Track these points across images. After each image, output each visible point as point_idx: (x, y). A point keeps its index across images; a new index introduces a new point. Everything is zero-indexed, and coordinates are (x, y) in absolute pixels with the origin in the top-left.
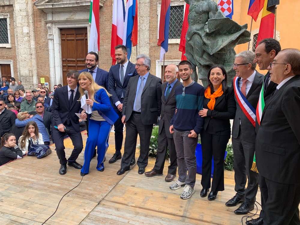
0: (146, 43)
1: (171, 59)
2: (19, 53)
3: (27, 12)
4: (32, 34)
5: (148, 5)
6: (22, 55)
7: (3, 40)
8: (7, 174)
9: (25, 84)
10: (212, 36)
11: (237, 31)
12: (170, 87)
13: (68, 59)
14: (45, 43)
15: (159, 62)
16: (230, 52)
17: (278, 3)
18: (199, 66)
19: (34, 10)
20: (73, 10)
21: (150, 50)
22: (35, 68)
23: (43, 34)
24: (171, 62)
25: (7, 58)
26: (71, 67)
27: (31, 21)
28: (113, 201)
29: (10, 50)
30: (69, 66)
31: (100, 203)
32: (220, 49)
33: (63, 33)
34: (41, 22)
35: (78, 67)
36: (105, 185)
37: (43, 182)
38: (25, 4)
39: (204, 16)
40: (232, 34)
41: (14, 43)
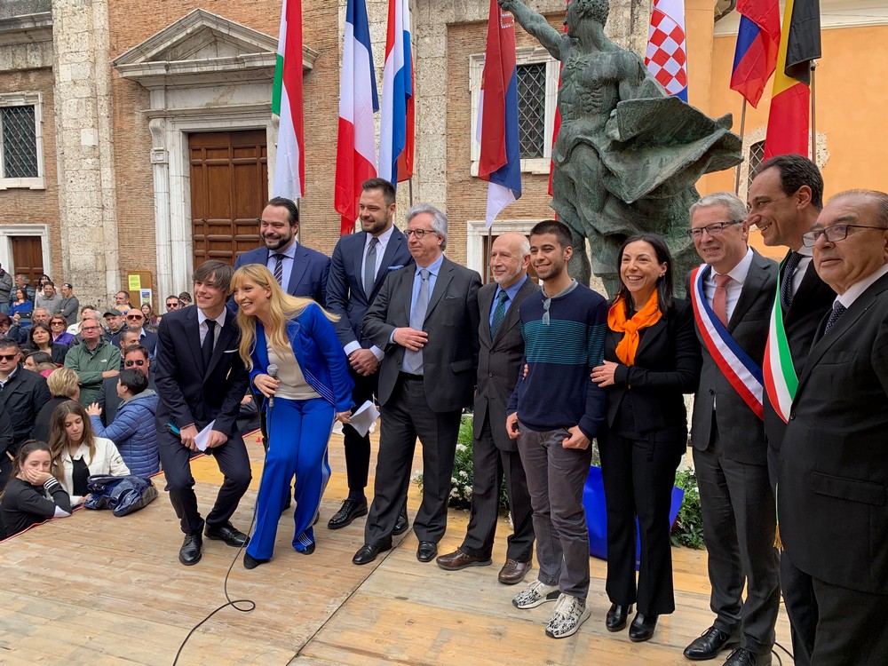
0: (438, 171)
1: (512, 217)
2: (68, 204)
3: (94, 86)
4: (106, 149)
5: (442, 62)
6: (76, 210)
7: (23, 166)
8: (22, 563)
9: (82, 292)
10: (631, 151)
11: (703, 135)
12: (507, 298)
13: (209, 220)
14: (144, 175)
15: (475, 226)
16: (683, 196)
17: (818, 55)
18: (594, 237)
19: (113, 80)
20: (225, 80)
21: (449, 190)
22: (114, 246)
23: (138, 148)
24: (511, 225)
25: (33, 218)
26: (218, 244)
27: (104, 113)
28: (343, 645)
29: (41, 196)
30: (212, 241)
31: (303, 652)
32: (653, 186)
33: (197, 144)
34: (132, 114)
35: (238, 242)
36: (318, 596)
37: (131, 589)
38: (88, 66)
39: (606, 94)
40: (688, 142)
41: (55, 177)
